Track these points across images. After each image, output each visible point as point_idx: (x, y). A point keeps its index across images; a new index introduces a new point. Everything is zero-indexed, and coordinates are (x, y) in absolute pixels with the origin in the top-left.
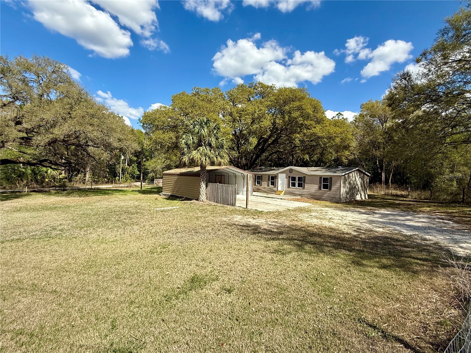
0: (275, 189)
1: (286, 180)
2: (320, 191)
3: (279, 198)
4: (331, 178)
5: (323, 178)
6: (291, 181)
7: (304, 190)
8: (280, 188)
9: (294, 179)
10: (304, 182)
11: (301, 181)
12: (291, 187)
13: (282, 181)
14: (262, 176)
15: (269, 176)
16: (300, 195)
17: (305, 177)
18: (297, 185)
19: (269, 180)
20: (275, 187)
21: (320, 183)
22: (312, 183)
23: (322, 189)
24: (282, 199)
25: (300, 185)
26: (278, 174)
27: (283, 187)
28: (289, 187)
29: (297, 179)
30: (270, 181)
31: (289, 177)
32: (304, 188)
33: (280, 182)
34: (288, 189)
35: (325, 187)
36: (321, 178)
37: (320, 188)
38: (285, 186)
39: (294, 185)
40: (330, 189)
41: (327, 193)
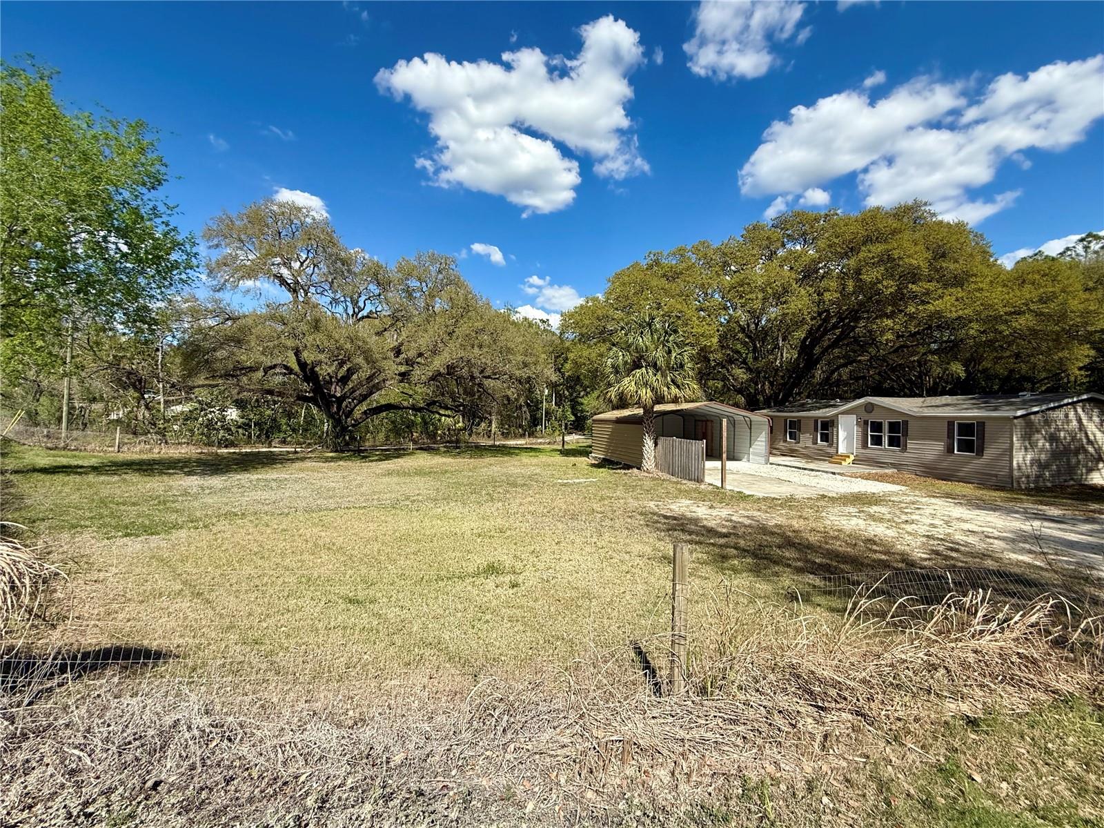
0: (832, 450)
1: (856, 430)
2: (952, 458)
3: (827, 472)
4: (982, 425)
5: (959, 424)
6: (869, 433)
7: (906, 454)
8: (842, 449)
9: (877, 427)
10: (906, 434)
11: (898, 432)
12: (869, 446)
13: (847, 435)
14: (799, 421)
15: (816, 422)
16: (893, 465)
17: (906, 423)
18: (886, 440)
19: (816, 430)
20: (831, 445)
21: (950, 436)
22: (927, 435)
23: (956, 452)
24: (834, 473)
25: (894, 442)
26: (837, 415)
27: (850, 444)
28: (865, 446)
29: (886, 427)
30: (819, 431)
31: (866, 423)
32: (905, 449)
33: (842, 434)
34: (863, 451)
35: (966, 446)
36: (951, 424)
37: (950, 450)
38: (856, 443)
39: (877, 441)
40: (980, 453)
41: (975, 464)
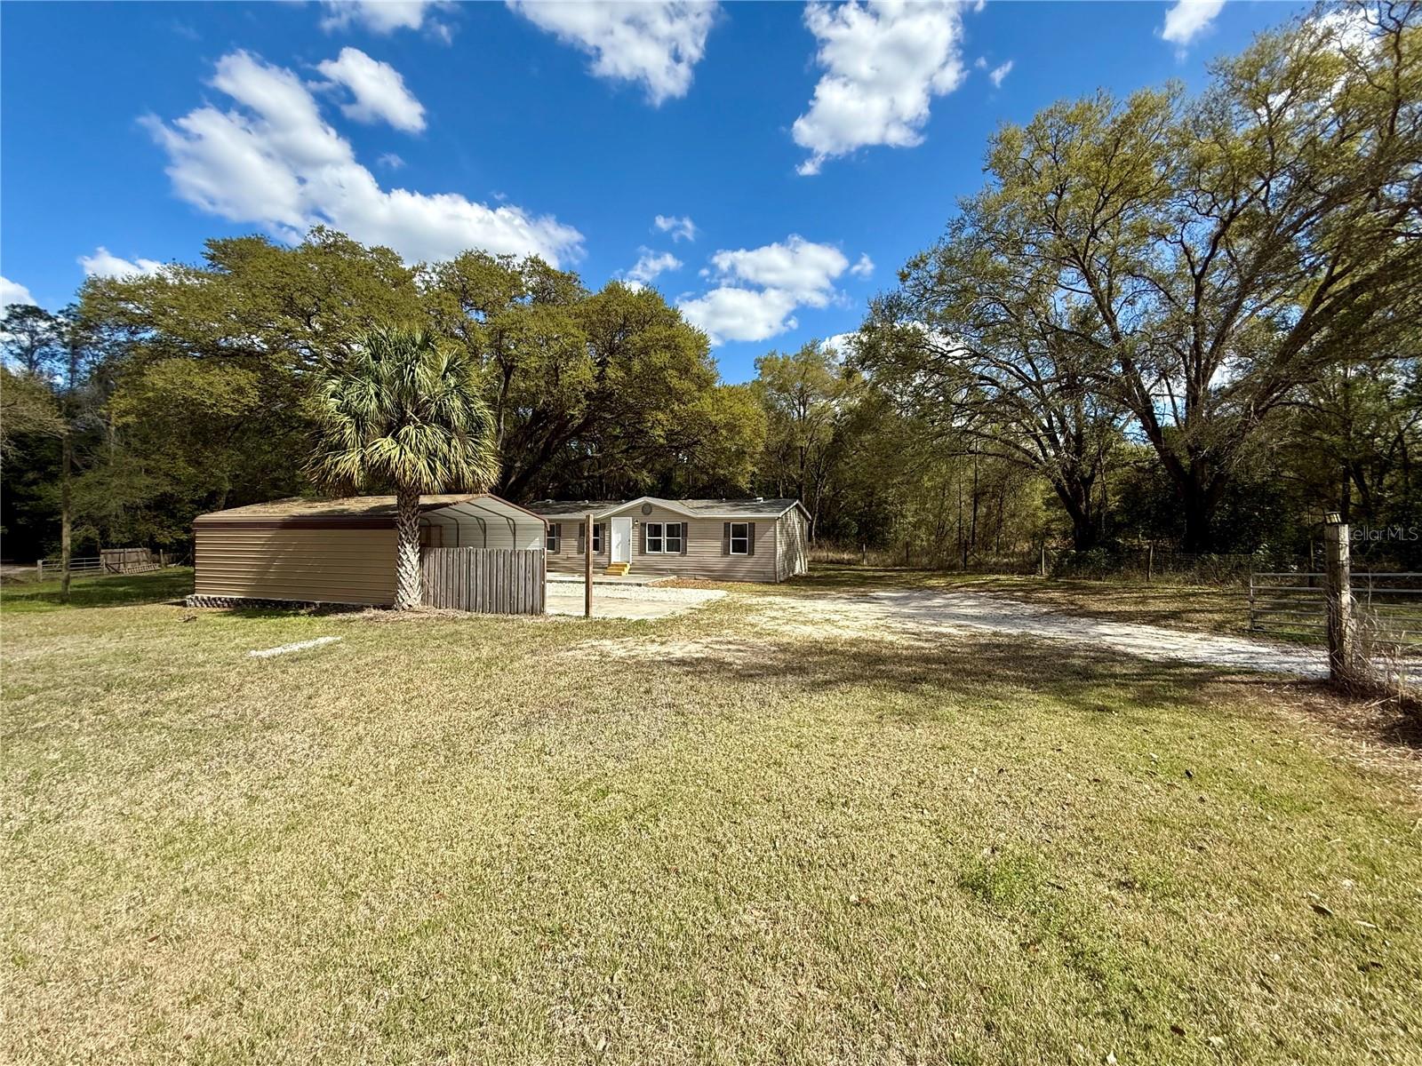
0: (604, 560)
1: (633, 536)
2: (728, 559)
3: (630, 584)
4: (752, 525)
5: (733, 525)
6: (647, 538)
7: (685, 559)
8: (615, 558)
9: (656, 530)
10: (685, 537)
11: (678, 535)
12: (647, 552)
13: (622, 536)
16: (673, 572)
17: (685, 525)
18: (664, 545)
20: (602, 553)
23: (731, 553)
24: (640, 585)
26: (609, 518)
27: (625, 552)
28: (642, 552)
29: (664, 531)
31: (643, 525)
32: (684, 553)
33: (615, 539)
34: (640, 558)
35: (739, 547)
36: (727, 525)
37: (726, 553)
38: (633, 550)
39: (656, 546)
40: (752, 553)
41: (746, 563)
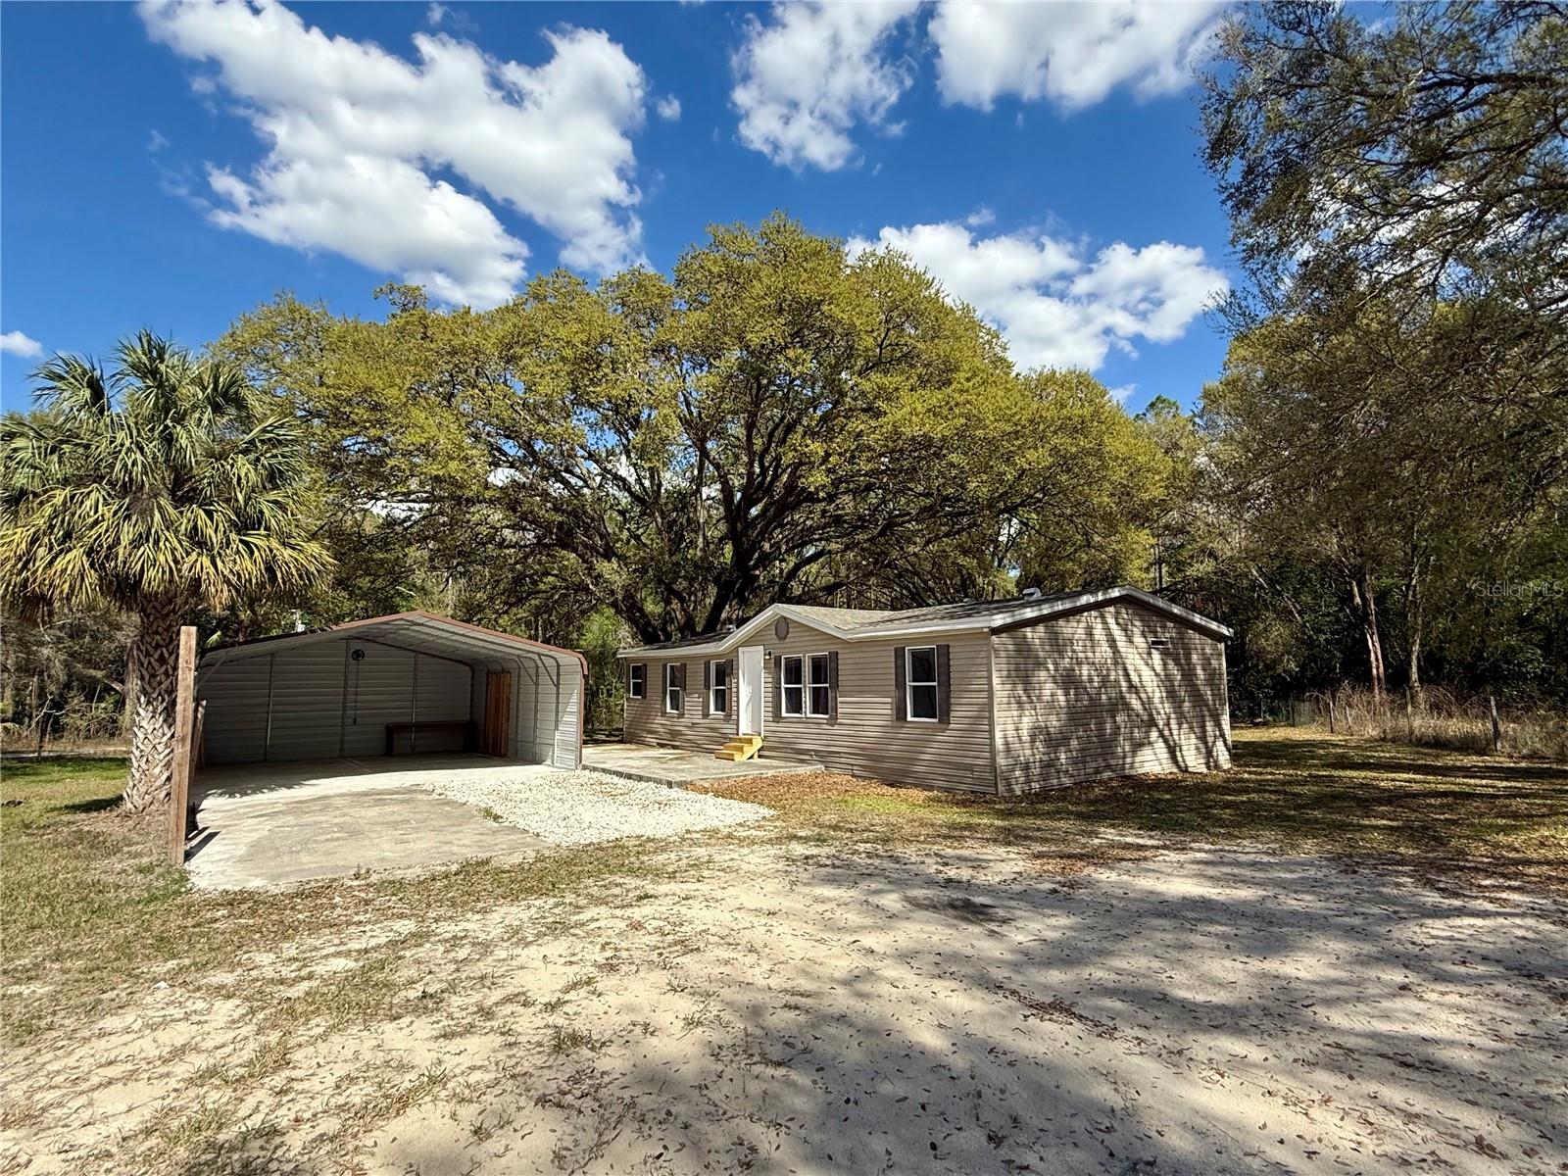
0: (728, 729)
1: (765, 682)
2: (905, 732)
4: (945, 650)
6: (783, 685)
7: (837, 730)
9: (797, 670)
10: (836, 686)
11: (825, 680)
12: (784, 714)
13: (752, 686)
14: (685, 667)
15: (708, 667)
16: (822, 757)
17: (835, 657)
18: (807, 699)
19: (707, 687)
20: (728, 718)
21: (900, 682)
22: (862, 684)
23: (909, 718)
25: (820, 702)
26: (736, 648)
27: (755, 714)
28: (777, 717)
29: (807, 671)
30: (713, 688)
31: (778, 660)
32: (835, 718)
35: (926, 704)
36: (899, 653)
37: (900, 715)
39: (795, 702)
40: (945, 719)
